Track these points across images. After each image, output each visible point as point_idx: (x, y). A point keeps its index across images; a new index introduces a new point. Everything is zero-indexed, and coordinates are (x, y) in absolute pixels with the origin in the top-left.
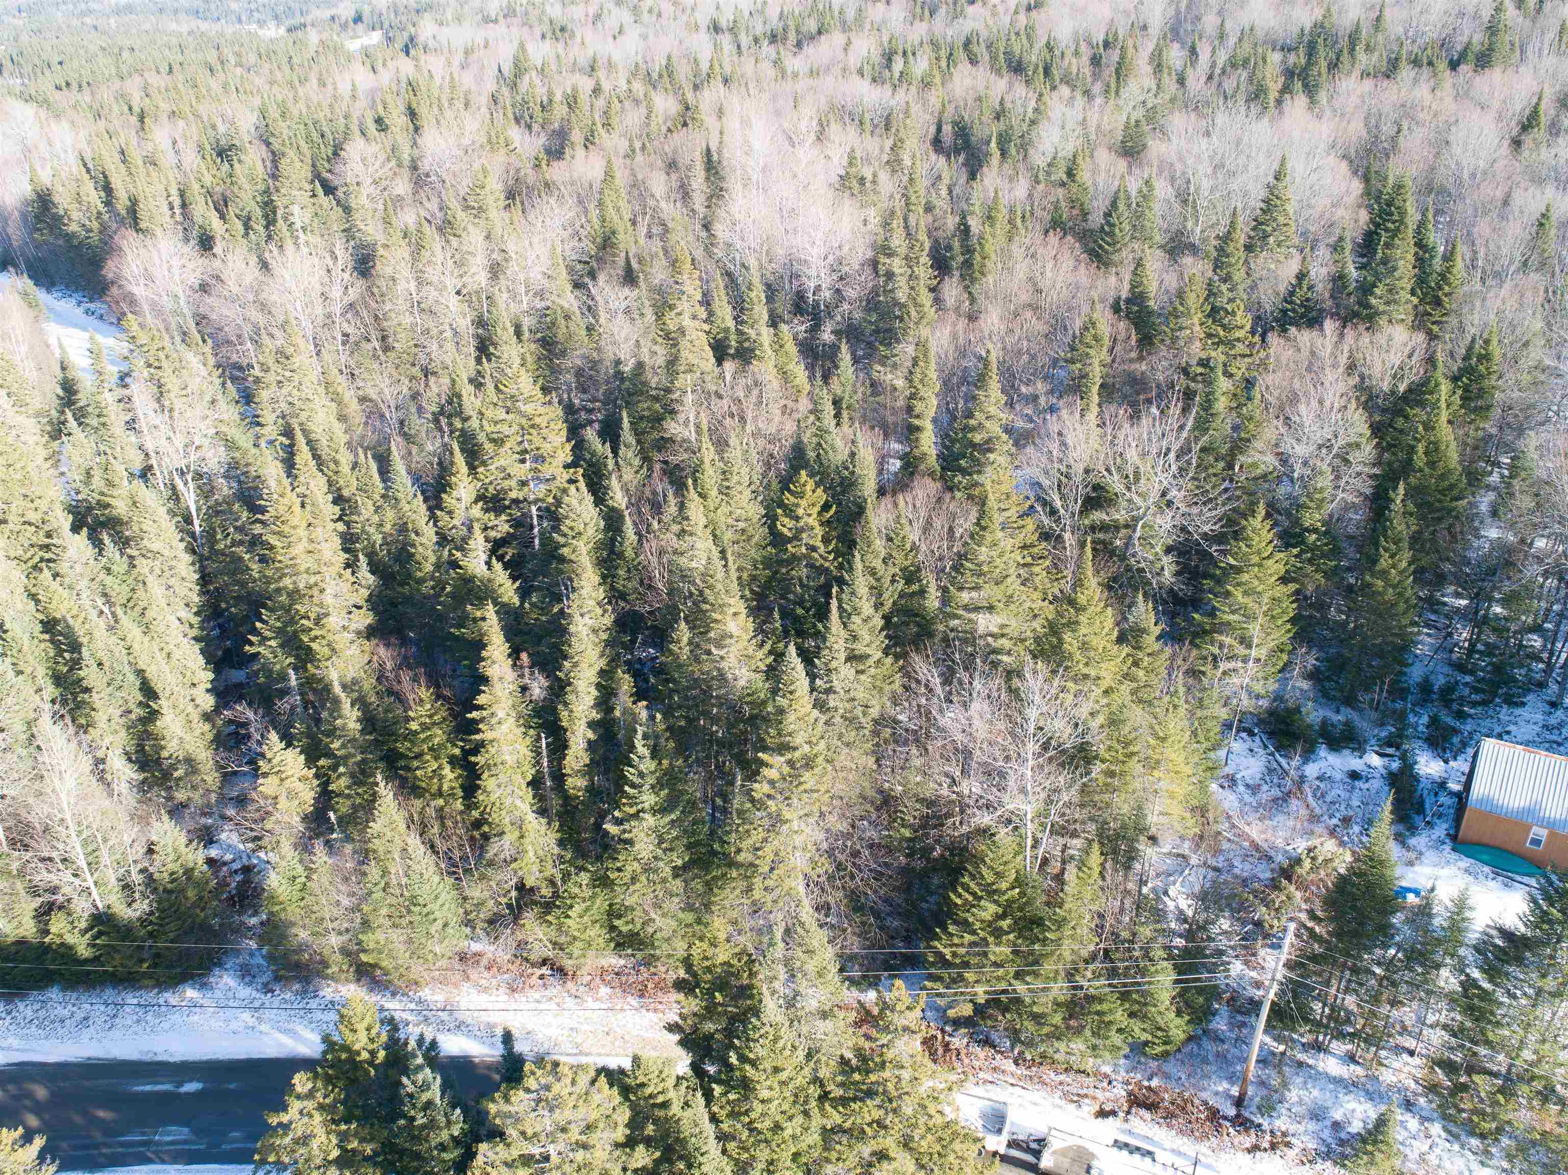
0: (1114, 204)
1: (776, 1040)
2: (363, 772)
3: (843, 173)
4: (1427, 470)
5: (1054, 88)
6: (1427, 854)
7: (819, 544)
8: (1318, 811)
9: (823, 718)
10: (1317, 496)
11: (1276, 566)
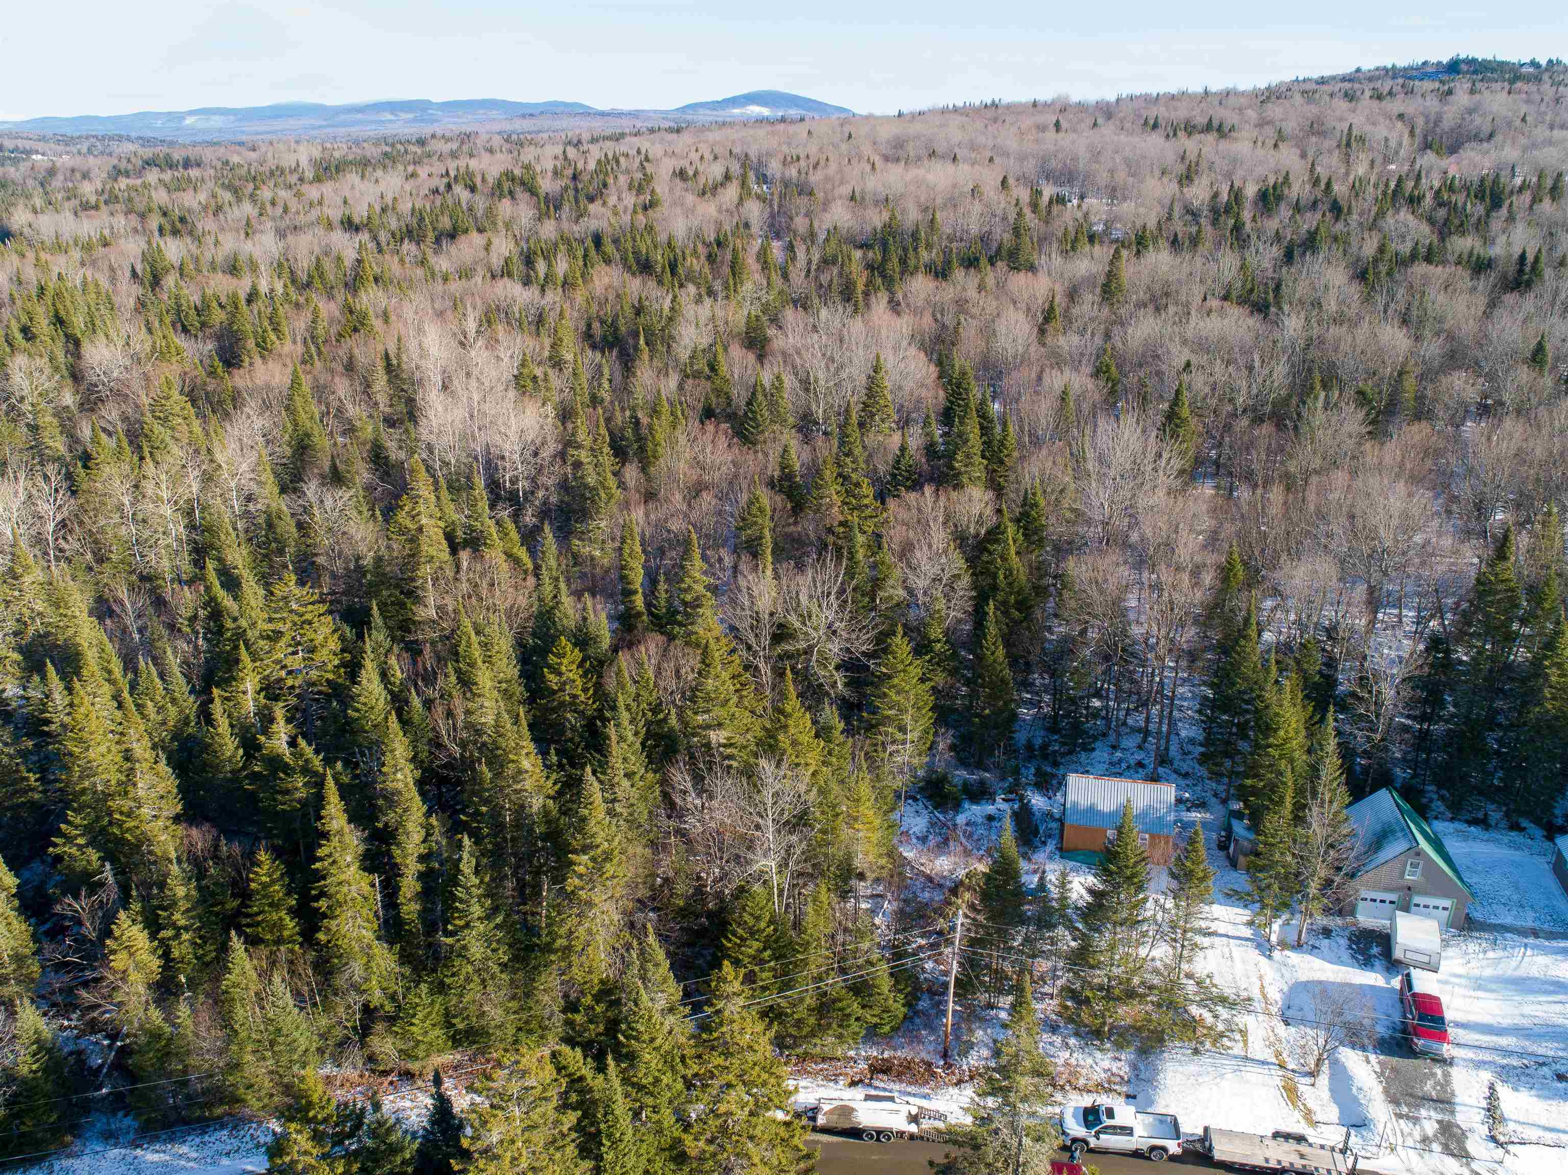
0: (754, 394)
1: (650, 1018)
2: (201, 937)
3: (516, 372)
4: (1007, 589)
5: (681, 286)
7: (579, 693)
8: (969, 847)
9: (614, 821)
10: (937, 616)
11: (915, 671)
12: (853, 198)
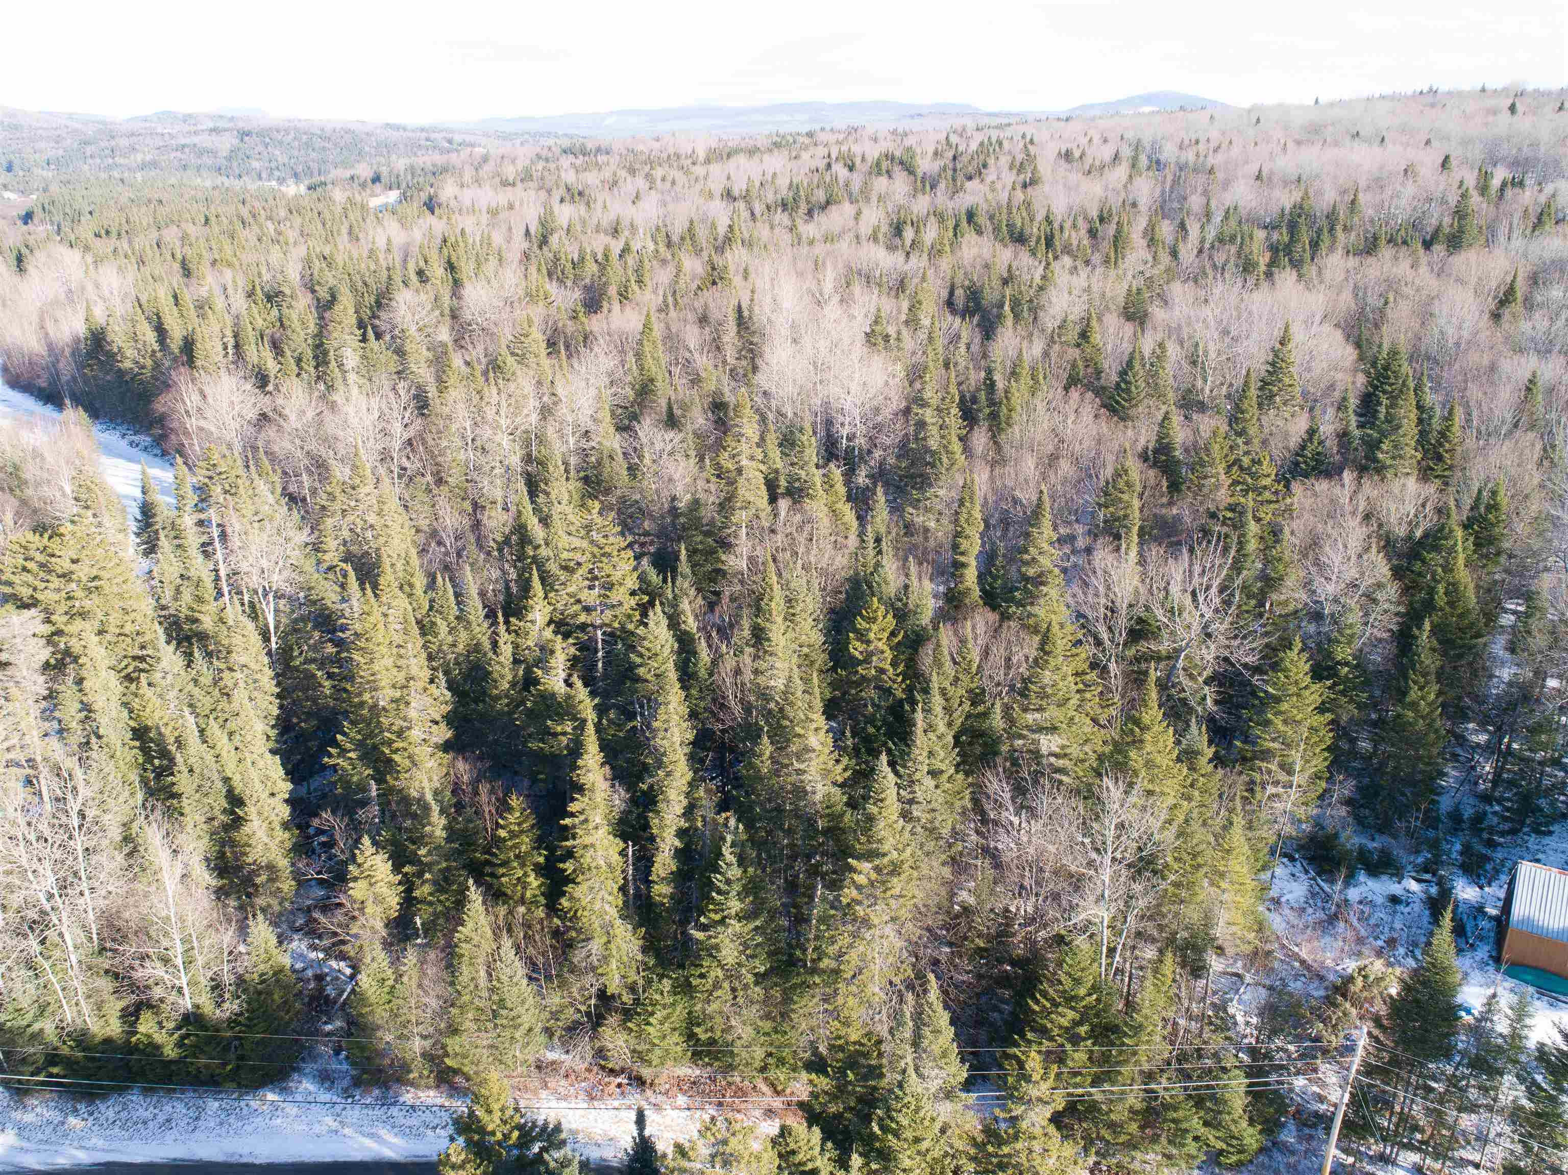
0: (1129, 363)
1: (917, 1110)
2: (446, 879)
3: (868, 330)
4: (1447, 609)
5: (1056, 258)
6: (1472, 975)
7: (888, 667)
8: (1363, 933)
9: (909, 827)
10: (1348, 632)
11: (1312, 697)
12: (1259, 177)
